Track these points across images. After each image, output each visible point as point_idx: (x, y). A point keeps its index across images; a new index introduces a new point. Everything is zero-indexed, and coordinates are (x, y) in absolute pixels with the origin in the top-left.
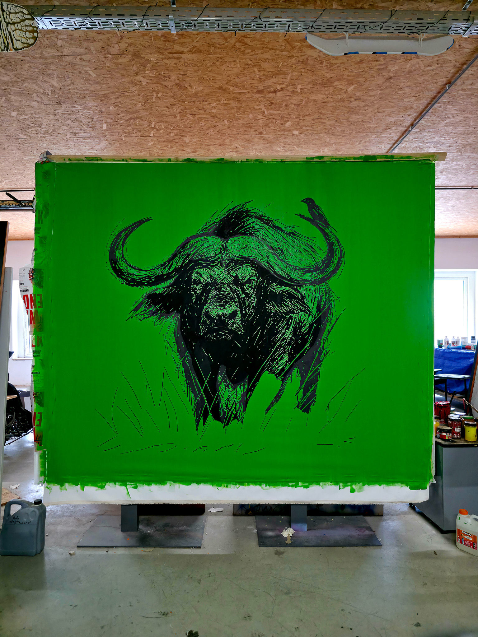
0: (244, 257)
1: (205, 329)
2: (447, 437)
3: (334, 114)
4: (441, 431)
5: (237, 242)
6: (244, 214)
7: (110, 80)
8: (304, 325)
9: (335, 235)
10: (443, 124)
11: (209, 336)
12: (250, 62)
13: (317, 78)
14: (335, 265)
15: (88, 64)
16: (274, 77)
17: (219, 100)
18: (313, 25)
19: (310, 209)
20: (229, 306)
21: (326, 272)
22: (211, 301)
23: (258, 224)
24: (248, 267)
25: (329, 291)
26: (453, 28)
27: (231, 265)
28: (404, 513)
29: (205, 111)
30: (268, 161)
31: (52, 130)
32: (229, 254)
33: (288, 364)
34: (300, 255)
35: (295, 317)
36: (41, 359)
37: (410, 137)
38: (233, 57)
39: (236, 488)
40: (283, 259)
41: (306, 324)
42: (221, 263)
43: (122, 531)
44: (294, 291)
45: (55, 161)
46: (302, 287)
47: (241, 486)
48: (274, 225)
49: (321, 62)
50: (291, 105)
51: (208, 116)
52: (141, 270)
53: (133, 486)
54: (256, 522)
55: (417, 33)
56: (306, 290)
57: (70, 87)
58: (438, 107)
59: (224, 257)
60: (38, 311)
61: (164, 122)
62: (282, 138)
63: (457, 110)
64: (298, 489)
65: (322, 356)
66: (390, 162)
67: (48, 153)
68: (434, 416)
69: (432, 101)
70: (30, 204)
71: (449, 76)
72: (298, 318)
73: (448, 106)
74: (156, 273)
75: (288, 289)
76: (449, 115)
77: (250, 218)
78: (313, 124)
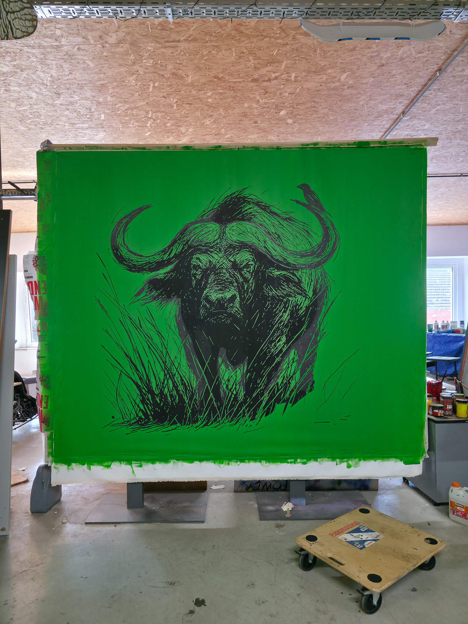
0: (242, 243)
1: (205, 313)
2: (439, 414)
3: (328, 102)
4: (434, 408)
5: (235, 228)
6: (242, 201)
7: (107, 70)
8: (300, 308)
9: (330, 220)
10: (433, 111)
11: (209, 319)
12: (245, 51)
13: (311, 66)
14: (330, 249)
15: (86, 53)
16: (269, 65)
17: (214, 89)
18: (307, 11)
19: (305, 195)
20: (228, 290)
21: (322, 256)
22: (210, 285)
23: (255, 210)
24: (246, 252)
25: (325, 274)
26: (444, 13)
27: (229, 250)
28: (399, 487)
29: (201, 101)
30: (264, 148)
31: (50, 121)
32: (227, 240)
33: (285, 346)
34: (296, 240)
35: (292, 300)
36: (46, 343)
37: (401, 125)
38: (229, 46)
39: (237, 465)
40: (279, 243)
41: (303, 307)
42: (219, 248)
43: (128, 508)
44: (291, 275)
45: (55, 150)
46: (299, 271)
47: (242, 464)
48: (271, 211)
49: (315, 50)
50: (284, 94)
51: (203, 106)
52: (142, 256)
53: (138, 465)
54: (256, 498)
55: (409, 19)
56: (302, 274)
57: (67, 78)
58: (428, 94)
59: (223, 243)
60: (43, 298)
61: (161, 112)
62: (276, 127)
63: (447, 97)
64: (297, 465)
65: (319, 338)
66: (384, 148)
67: (48, 142)
68: (427, 394)
69: (423, 88)
70: (33, 192)
71: (440, 62)
72: (295, 301)
73: (439, 93)
74: (157, 259)
75: (285, 273)
76: (440, 102)
77: (248, 204)
78: (307, 113)
